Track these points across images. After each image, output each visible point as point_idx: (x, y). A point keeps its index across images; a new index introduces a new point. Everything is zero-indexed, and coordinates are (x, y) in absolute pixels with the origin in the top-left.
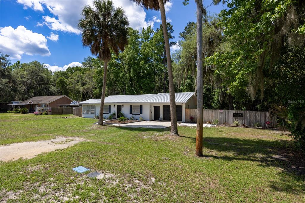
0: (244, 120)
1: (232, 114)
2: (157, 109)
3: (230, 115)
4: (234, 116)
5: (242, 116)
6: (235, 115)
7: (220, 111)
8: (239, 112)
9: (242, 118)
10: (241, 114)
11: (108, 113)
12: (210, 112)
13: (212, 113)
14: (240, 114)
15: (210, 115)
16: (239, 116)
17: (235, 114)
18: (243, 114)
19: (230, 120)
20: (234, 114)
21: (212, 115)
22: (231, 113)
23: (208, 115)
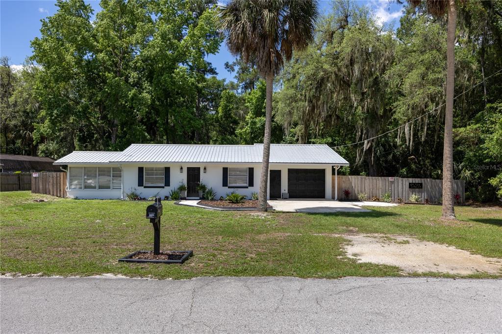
0: (423, 194)
1: (408, 184)
2: (275, 175)
3: (404, 186)
4: (410, 187)
5: (422, 188)
6: (412, 186)
7: (390, 180)
8: (417, 181)
9: (421, 189)
10: (420, 183)
11: (164, 185)
12: (375, 181)
13: (378, 184)
14: (418, 183)
15: (375, 186)
16: (417, 188)
17: (412, 183)
18: (423, 184)
19: (404, 193)
20: (410, 184)
21: (378, 186)
22: (407, 182)
23: (371, 187)
